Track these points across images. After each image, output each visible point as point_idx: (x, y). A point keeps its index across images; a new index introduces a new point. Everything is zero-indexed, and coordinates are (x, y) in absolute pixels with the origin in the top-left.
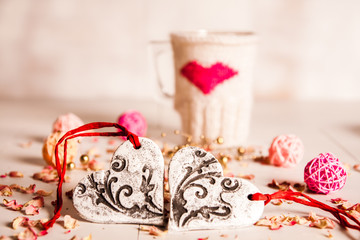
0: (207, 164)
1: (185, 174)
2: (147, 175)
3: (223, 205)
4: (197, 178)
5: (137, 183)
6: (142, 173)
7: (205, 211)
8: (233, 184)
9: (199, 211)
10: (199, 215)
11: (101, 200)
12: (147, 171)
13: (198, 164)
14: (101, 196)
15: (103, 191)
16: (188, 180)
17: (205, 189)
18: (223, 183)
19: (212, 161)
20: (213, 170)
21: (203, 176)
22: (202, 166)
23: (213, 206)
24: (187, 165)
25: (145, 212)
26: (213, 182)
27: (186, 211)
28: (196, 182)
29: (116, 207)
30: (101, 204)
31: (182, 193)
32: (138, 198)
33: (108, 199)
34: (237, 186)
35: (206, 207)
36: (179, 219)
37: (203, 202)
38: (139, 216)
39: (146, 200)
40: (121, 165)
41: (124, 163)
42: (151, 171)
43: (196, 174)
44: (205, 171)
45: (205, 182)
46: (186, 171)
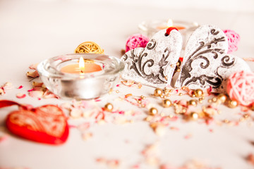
0: (216, 41)
1: (197, 47)
2: (166, 54)
3: (217, 76)
4: (206, 52)
5: (158, 59)
6: (163, 53)
7: (203, 79)
8: (230, 61)
9: (199, 78)
10: (198, 81)
11: (134, 67)
12: (167, 52)
13: (210, 40)
14: (134, 64)
15: (136, 61)
16: (198, 52)
17: (208, 61)
18: (223, 59)
19: (222, 39)
20: (218, 48)
21: (210, 50)
22: (212, 42)
23: (210, 76)
24: (201, 41)
25: (157, 79)
26: (216, 57)
27: (190, 76)
28: (203, 55)
29: (140, 73)
30: (133, 70)
31: (191, 61)
32: (155, 69)
33: (138, 67)
34: (232, 63)
35: (205, 76)
36: (183, 80)
37: (204, 72)
38: (152, 81)
39: (160, 72)
40: (153, 45)
41: (155, 45)
42: (169, 53)
43: (205, 48)
44: (214, 46)
45: (210, 56)
46: (199, 45)
